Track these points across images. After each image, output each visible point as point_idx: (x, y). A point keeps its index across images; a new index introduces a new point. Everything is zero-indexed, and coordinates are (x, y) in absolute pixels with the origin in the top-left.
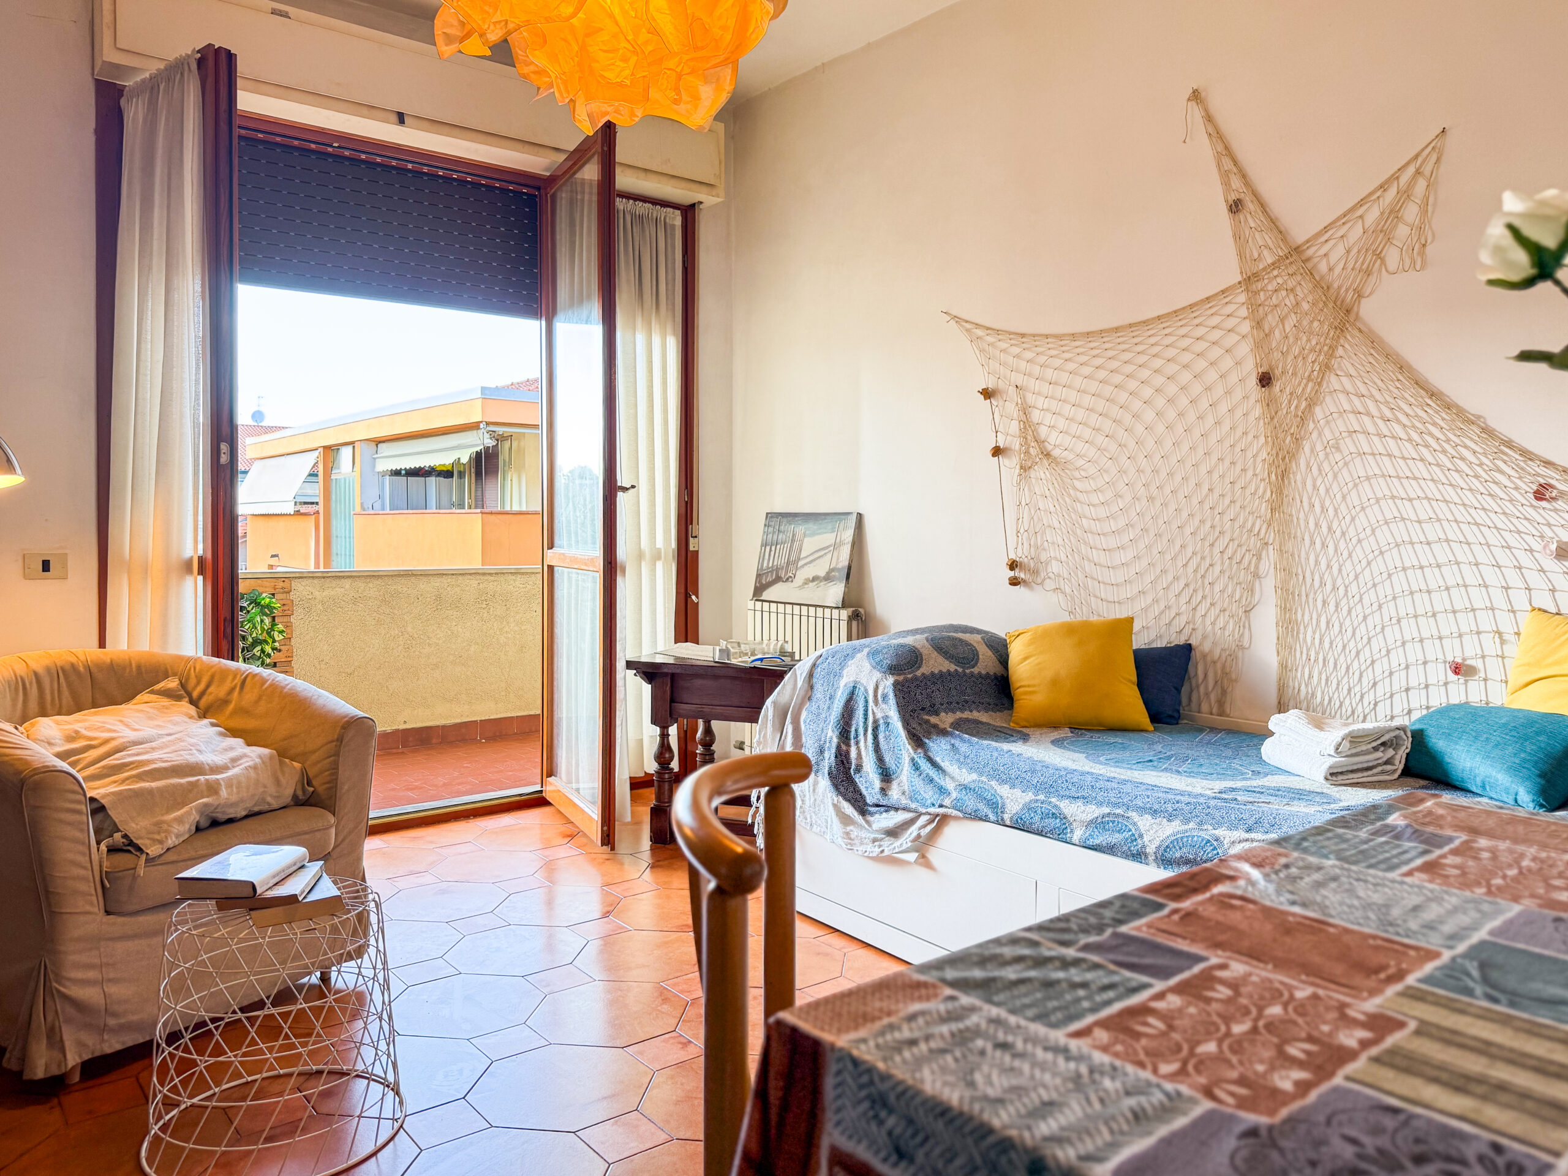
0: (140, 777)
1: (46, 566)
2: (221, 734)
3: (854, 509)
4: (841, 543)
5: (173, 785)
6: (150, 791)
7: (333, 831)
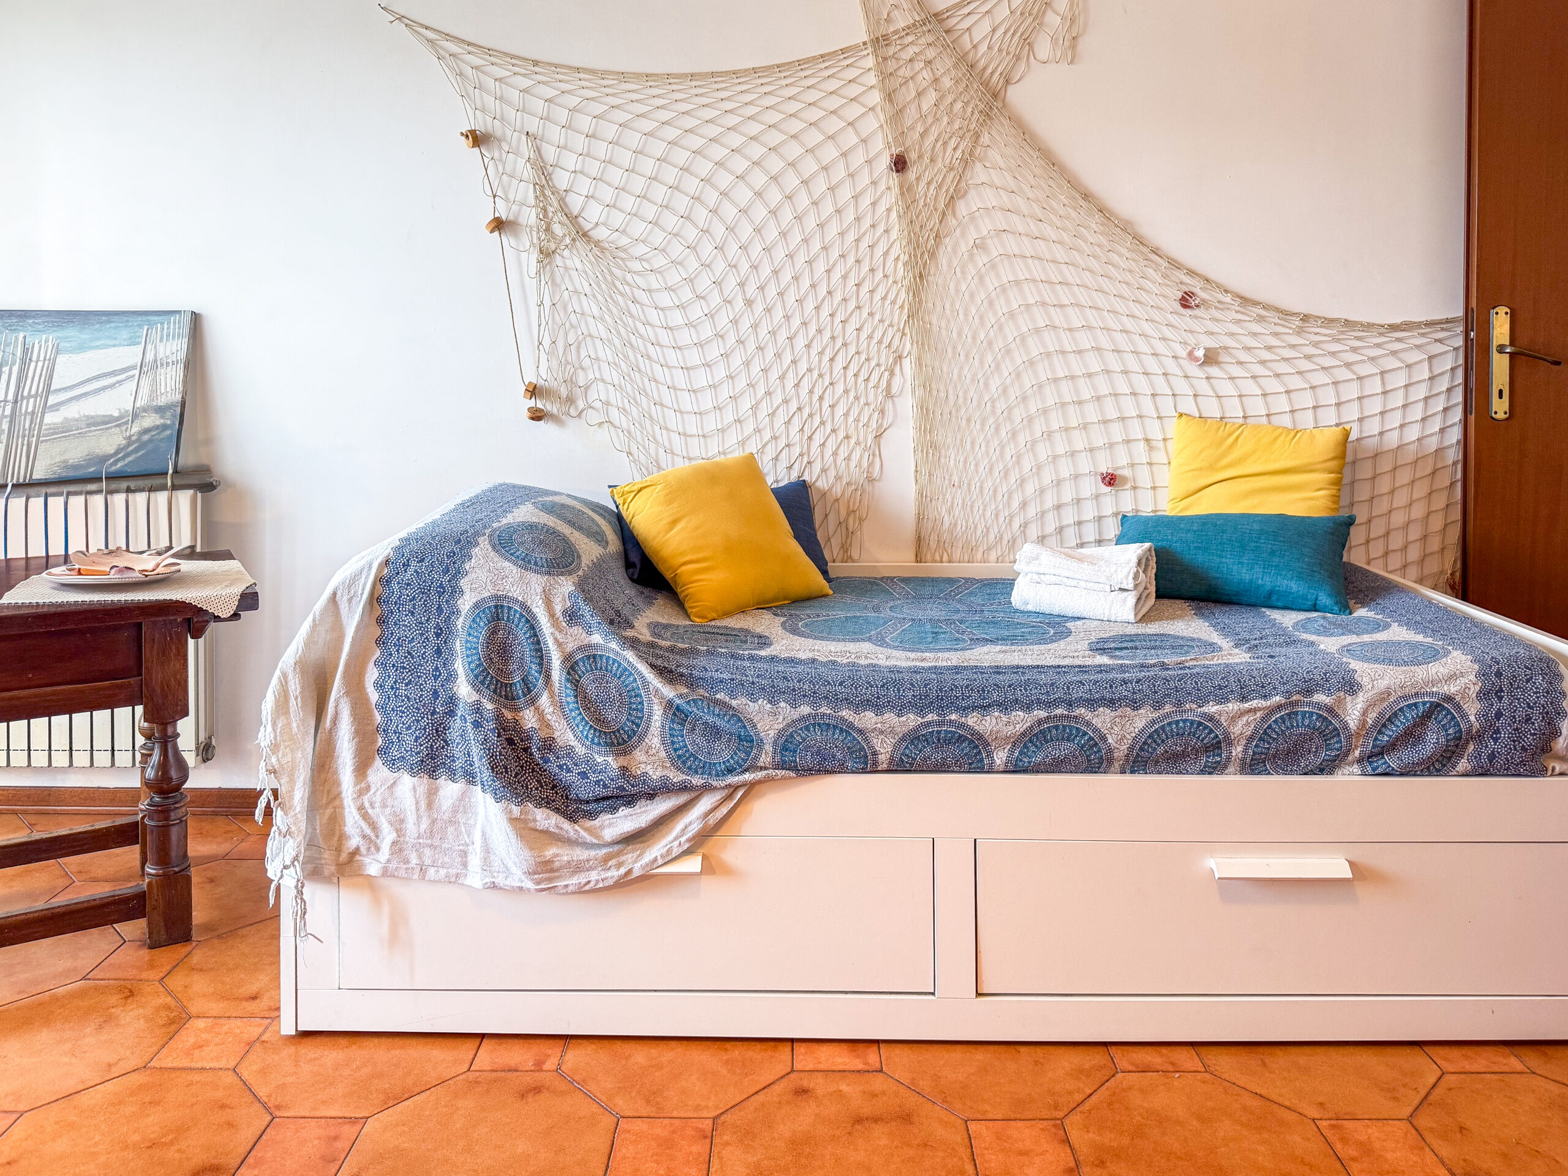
3: (183, 305)
4: (160, 363)
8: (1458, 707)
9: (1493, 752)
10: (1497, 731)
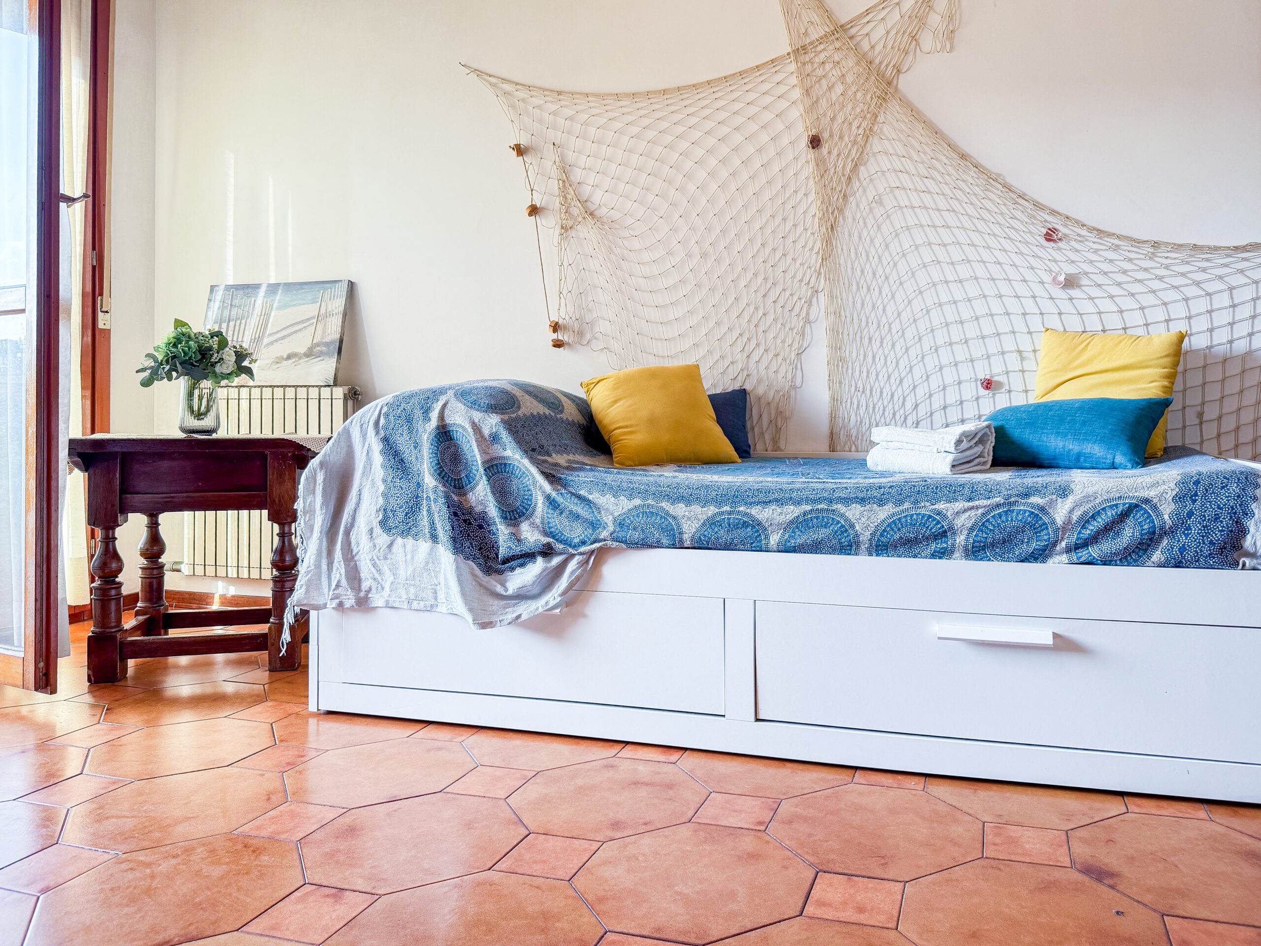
3: (345, 277)
4: (328, 314)
8: (1155, 508)
9: (1184, 545)
10: (1189, 528)
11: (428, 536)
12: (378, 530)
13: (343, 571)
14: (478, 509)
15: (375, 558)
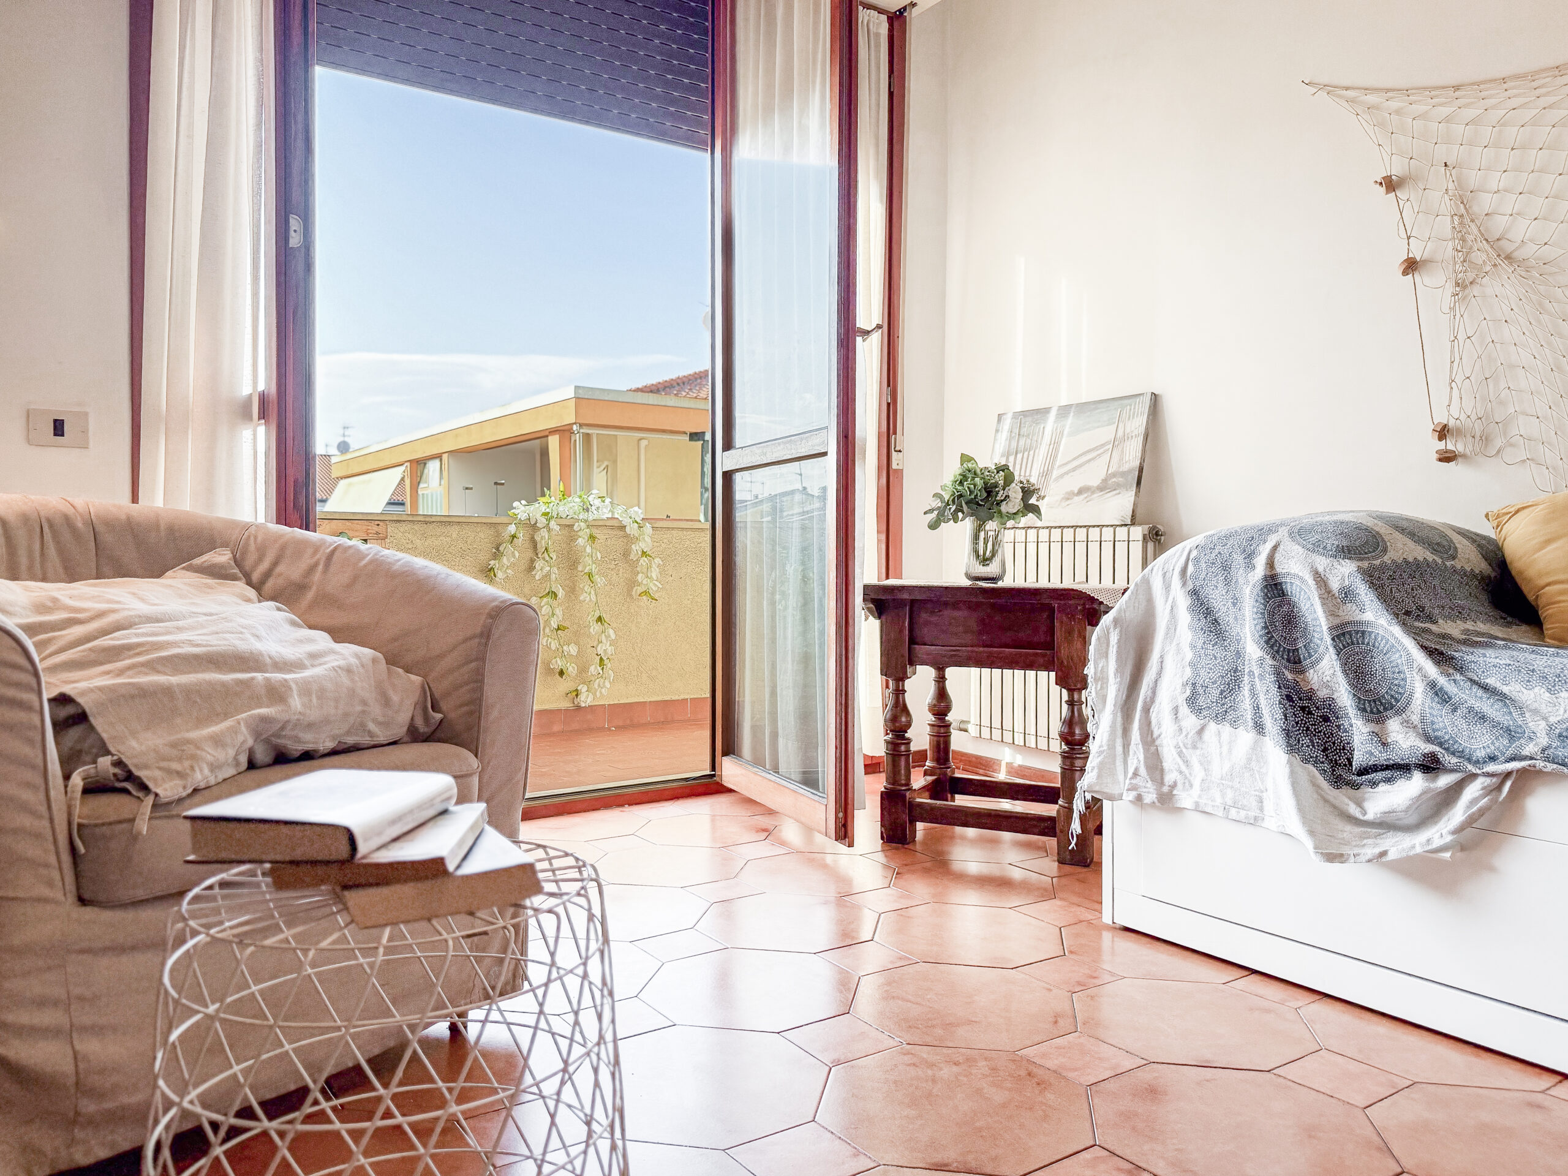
0: (151, 666)
1: (59, 428)
2: (293, 624)
3: (1148, 388)
4: (1126, 438)
5: (210, 683)
6: (168, 691)
7: (475, 780)
11: (1251, 724)
12: (1184, 710)
13: (1142, 757)
14: (1322, 693)
15: (1181, 745)
